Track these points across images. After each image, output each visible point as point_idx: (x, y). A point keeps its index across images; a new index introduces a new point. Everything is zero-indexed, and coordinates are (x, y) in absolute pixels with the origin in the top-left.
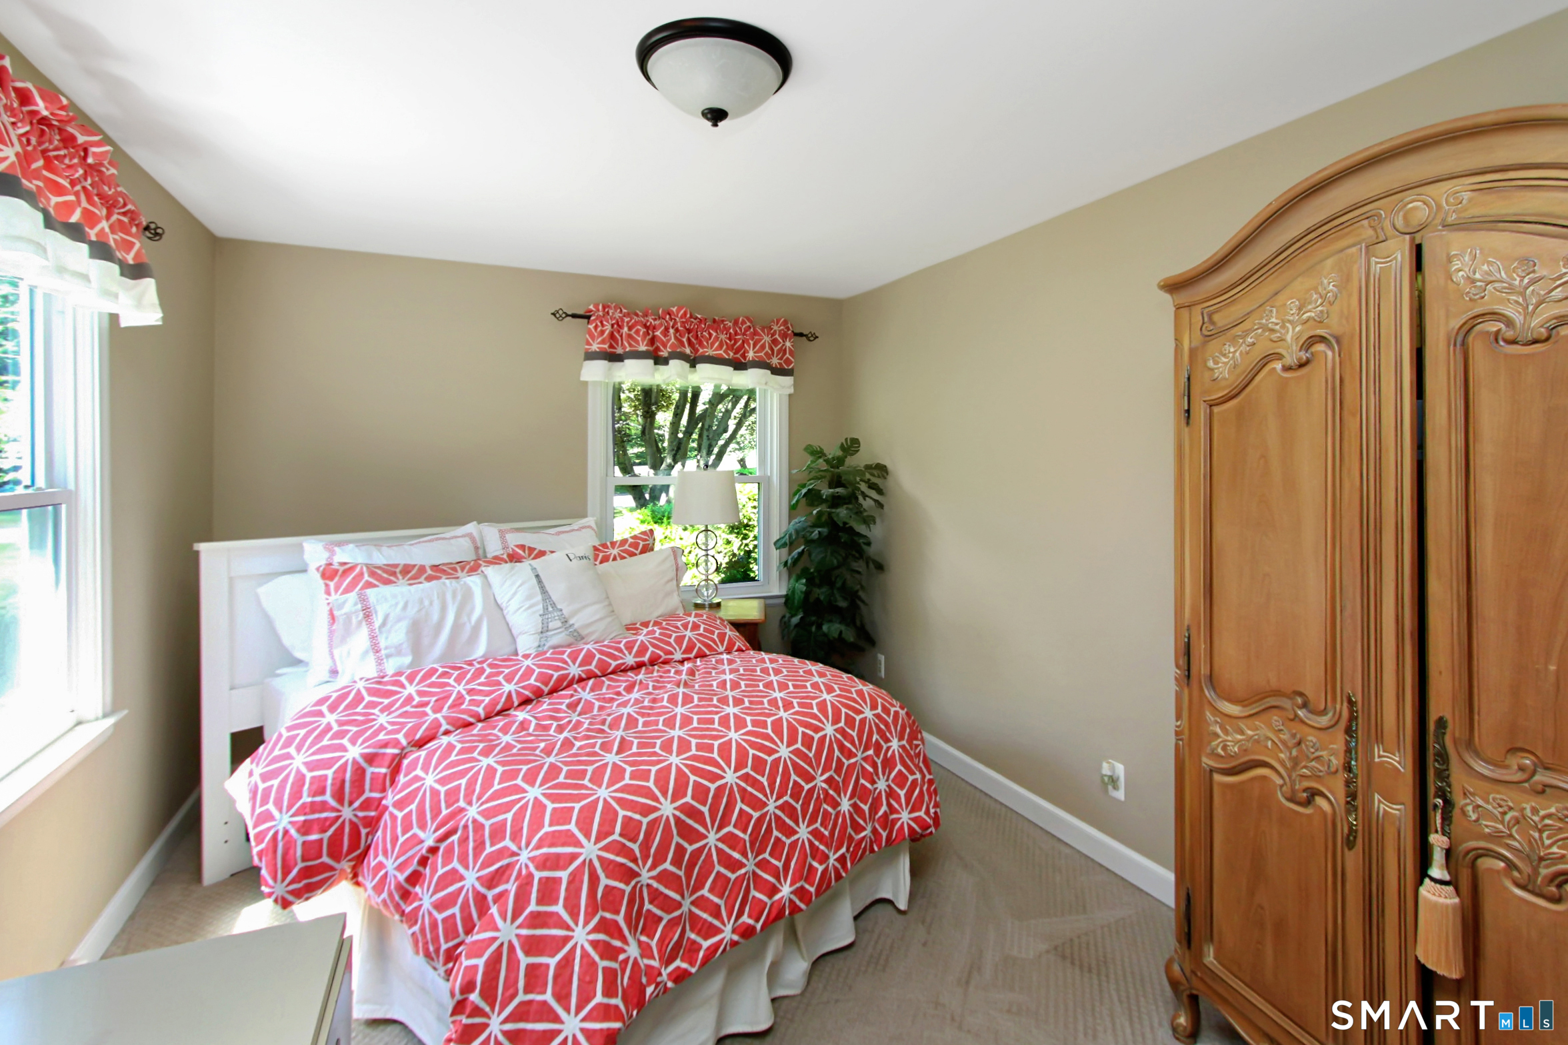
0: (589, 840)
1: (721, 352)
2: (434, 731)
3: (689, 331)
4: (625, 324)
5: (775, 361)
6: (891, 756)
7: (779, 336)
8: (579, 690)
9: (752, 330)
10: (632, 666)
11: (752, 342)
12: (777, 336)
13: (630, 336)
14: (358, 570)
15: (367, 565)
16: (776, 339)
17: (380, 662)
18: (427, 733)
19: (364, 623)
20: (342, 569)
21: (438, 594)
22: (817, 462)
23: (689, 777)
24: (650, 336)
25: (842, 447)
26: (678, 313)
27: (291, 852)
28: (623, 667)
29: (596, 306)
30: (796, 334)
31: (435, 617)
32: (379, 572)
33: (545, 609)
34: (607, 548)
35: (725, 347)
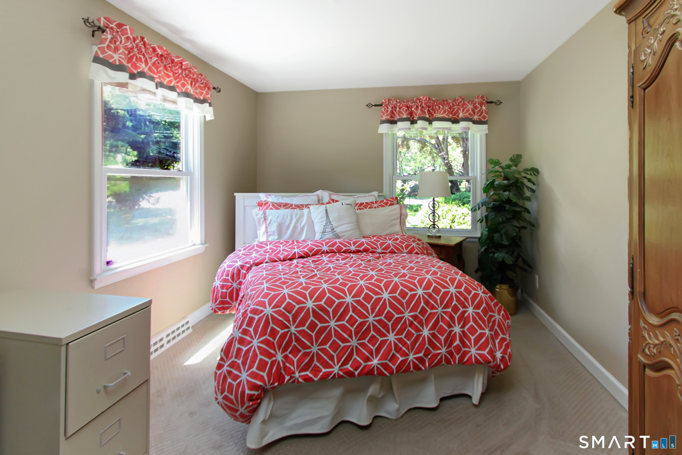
0: (270, 307)
1: (445, 115)
2: (262, 261)
3: (429, 107)
4: (398, 107)
5: (476, 117)
6: (467, 316)
7: (478, 104)
8: (324, 256)
9: (462, 103)
10: (354, 251)
11: (461, 109)
12: (477, 104)
13: (400, 112)
14: (269, 204)
15: (272, 202)
16: (476, 106)
17: (268, 237)
18: (260, 261)
19: (264, 222)
20: (264, 203)
21: (290, 214)
22: (495, 167)
23: (326, 294)
24: (410, 111)
25: (511, 160)
26: (423, 99)
27: (218, 294)
28: (349, 251)
29: (385, 100)
30: (488, 102)
31: (288, 222)
32: (275, 205)
33: (326, 223)
34: (374, 204)
35: (447, 112)
